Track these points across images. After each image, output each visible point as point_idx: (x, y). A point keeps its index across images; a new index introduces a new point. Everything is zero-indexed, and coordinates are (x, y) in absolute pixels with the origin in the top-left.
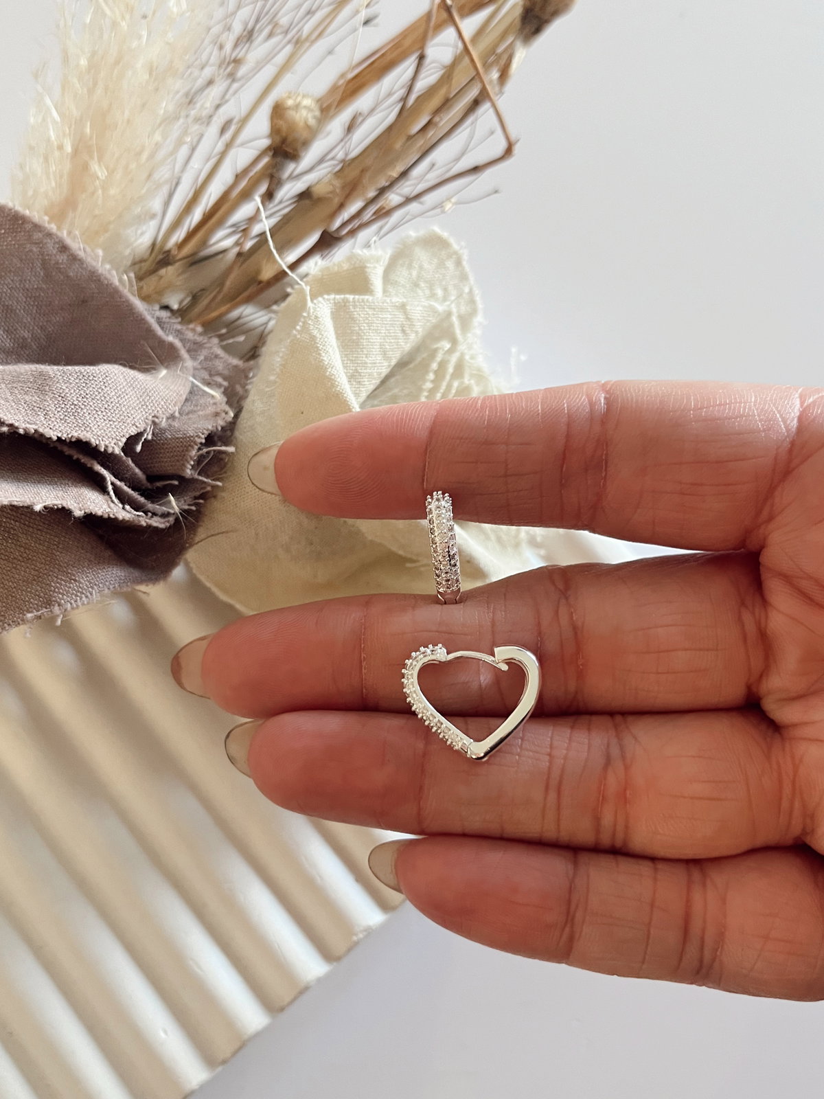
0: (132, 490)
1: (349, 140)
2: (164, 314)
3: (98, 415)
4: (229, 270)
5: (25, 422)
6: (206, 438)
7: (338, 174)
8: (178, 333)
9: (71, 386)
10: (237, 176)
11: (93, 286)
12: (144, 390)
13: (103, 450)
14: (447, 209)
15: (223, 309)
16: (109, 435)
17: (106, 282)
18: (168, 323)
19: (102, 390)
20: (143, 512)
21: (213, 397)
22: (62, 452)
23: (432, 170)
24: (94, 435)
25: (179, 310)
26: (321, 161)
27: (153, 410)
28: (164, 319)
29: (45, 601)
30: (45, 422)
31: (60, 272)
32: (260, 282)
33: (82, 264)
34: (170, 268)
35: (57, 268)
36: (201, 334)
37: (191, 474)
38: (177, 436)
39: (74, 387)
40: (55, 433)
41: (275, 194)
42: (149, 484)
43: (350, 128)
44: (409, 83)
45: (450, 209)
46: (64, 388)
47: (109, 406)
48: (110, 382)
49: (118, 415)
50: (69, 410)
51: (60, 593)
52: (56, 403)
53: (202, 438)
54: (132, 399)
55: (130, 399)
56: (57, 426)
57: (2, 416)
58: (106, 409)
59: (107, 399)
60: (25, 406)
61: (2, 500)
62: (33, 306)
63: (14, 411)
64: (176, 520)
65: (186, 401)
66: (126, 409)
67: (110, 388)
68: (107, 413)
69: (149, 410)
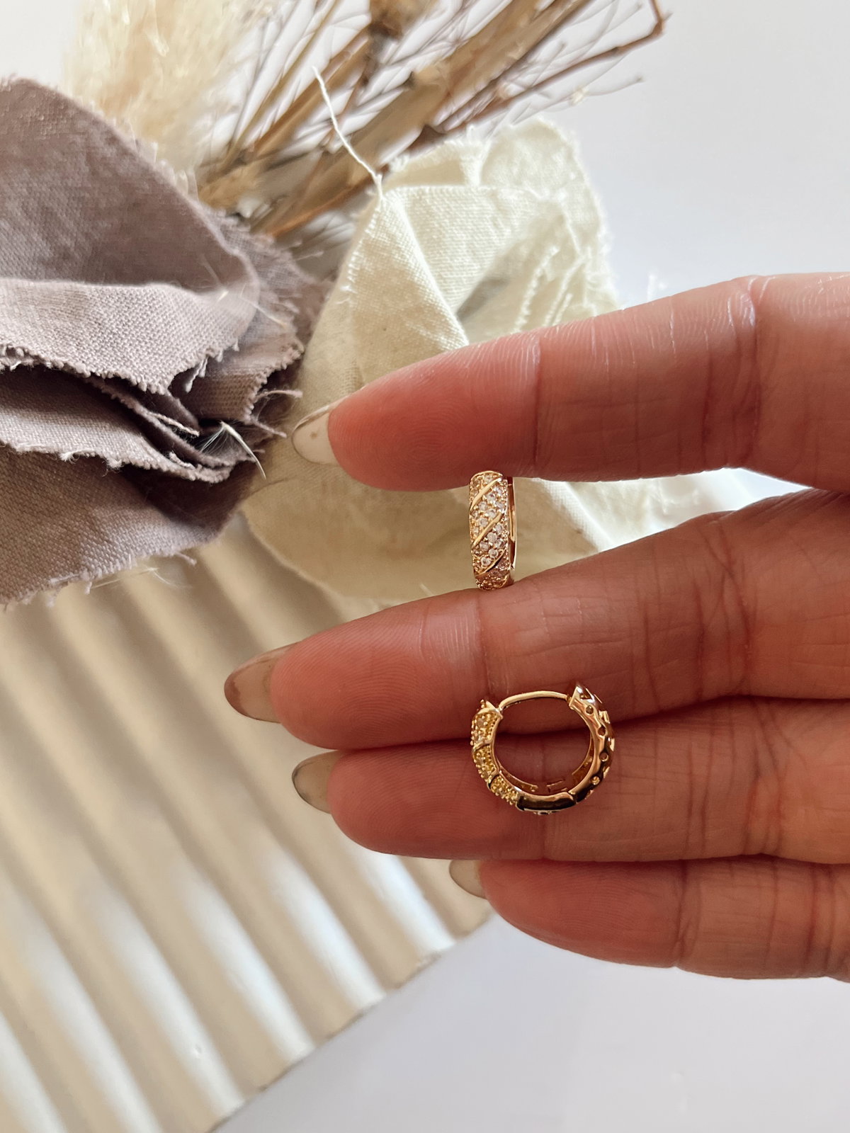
2: (232, 221)
3: (141, 347)
4: (310, 176)
5: (53, 354)
6: (268, 379)
7: (450, 59)
8: (247, 245)
9: (111, 310)
11: (146, 186)
12: (198, 317)
13: (145, 389)
14: (576, 101)
15: (302, 218)
16: (153, 371)
17: (162, 182)
18: (235, 232)
19: (148, 316)
20: (192, 463)
21: (281, 327)
22: (98, 390)
23: (560, 55)
24: (135, 371)
25: (251, 219)
26: (431, 41)
27: (208, 341)
28: (231, 228)
30: (77, 355)
31: (108, 168)
32: (350, 187)
33: (134, 159)
34: (247, 167)
35: (105, 165)
36: (272, 247)
37: (252, 420)
38: (235, 374)
39: (113, 311)
41: (371, 81)
43: (465, 5)
45: (581, 100)
46: (102, 312)
48: (157, 306)
49: (166, 347)
50: (107, 340)
51: (89, 555)
52: (91, 331)
53: (263, 378)
54: (183, 328)
55: (181, 327)
56: (92, 359)
57: (25, 345)
58: (151, 339)
59: (153, 327)
60: (55, 333)
61: (23, 447)
62: (76, 209)
63: (42, 339)
64: (231, 473)
65: (250, 329)
66: (175, 340)
67: (158, 314)
68: (152, 344)
69: (203, 341)
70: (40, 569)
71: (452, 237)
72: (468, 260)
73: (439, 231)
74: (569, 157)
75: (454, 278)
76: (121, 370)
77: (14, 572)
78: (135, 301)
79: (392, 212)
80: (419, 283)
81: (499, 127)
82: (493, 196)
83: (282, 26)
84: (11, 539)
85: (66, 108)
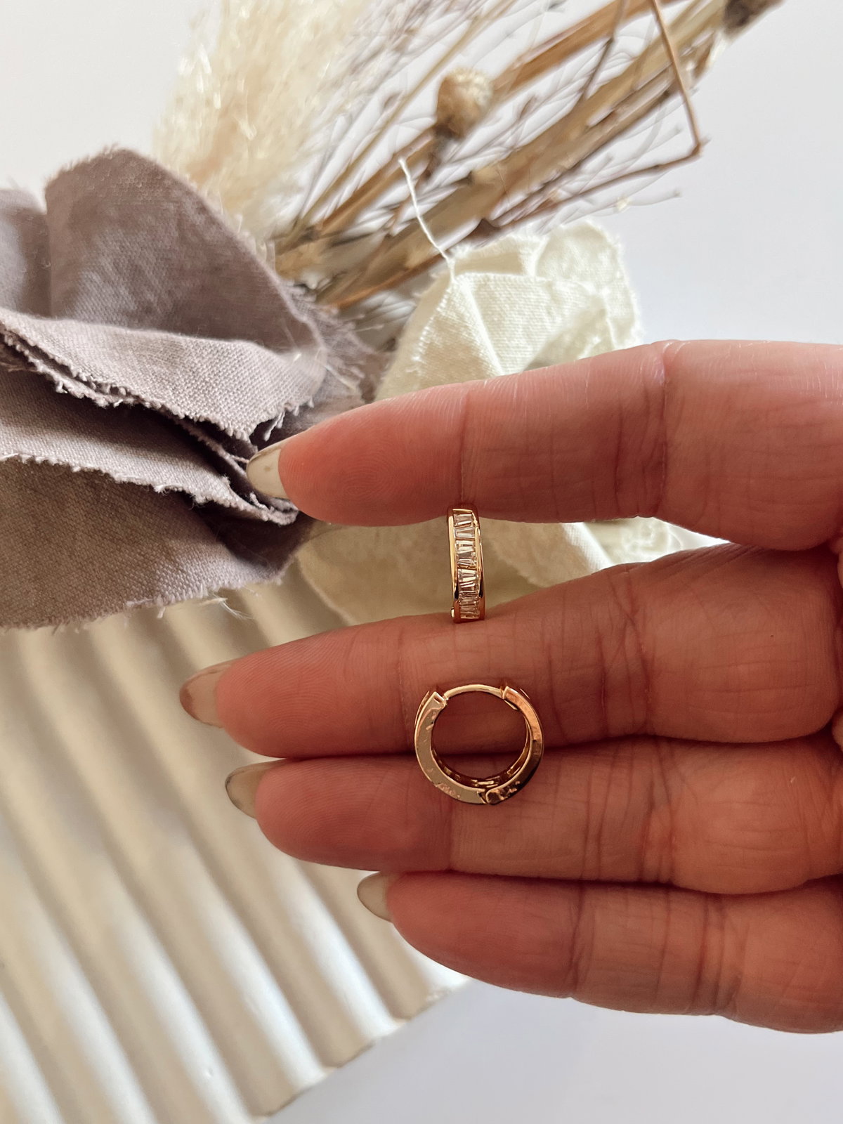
1: (519, 126)
2: (299, 291)
3: (230, 396)
4: (376, 252)
5: (153, 396)
7: (505, 162)
8: (313, 313)
9: (205, 360)
10: (394, 154)
11: (229, 253)
12: (278, 374)
13: (231, 435)
14: (620, 209)
15: (363, 293)
16: (240, 419)
17: (244, 251)
18: (303, 301)
19: (236, 368)
21: (348, 388)
22: (187, 432)
23: (606, 167)
24: (224, 417)
25: (316, 291)
26: (488, 145)
27: (286, 397)
28: (297, 298)
29: (148, 589)
30: (173, 398)
31: (196, 235)
32: (406, 269)
33: (221, 229)
34: (312, 245)
35: (193, 231)
36: (336, 317)
39: (206, 362)
40: (183, 410)
41: (433, 176)
43: (524, 112)
44: (592, 72)
45: (624, 209)
46: (196, 362)
47: (241, 387)
48: (244, 361)
49: (250, 398)
50: (200, 387)
51: (164, 582)
52: (186, 377)
54: (266, 382)
55: (264, 382)
56: (186, 403)
57: (128, 385)
58: (238, 390)
59: (241, 379)
60: (153, 377)
61: (120, 476)
62: (163, 269)
63: (141, 381)
64: (297, 517)
65: (321, 389)
66: (259, 393)
67: (244, 368)
68: (238, 395)
69: (282, 396)
70: (116, 593)
71: (510, 321)
72: (523, 342)
73: (500, 314)
74: (613, 257)
75: (510, 358)
76: (211, 415)
77: (91, 593)
78: (225, 354)
79: (461, 294)
80: (483, 359)
81: (550, 224)
82: (549, 286)
83: (351, 120)
84: (90, 562)
85: (163, 179)
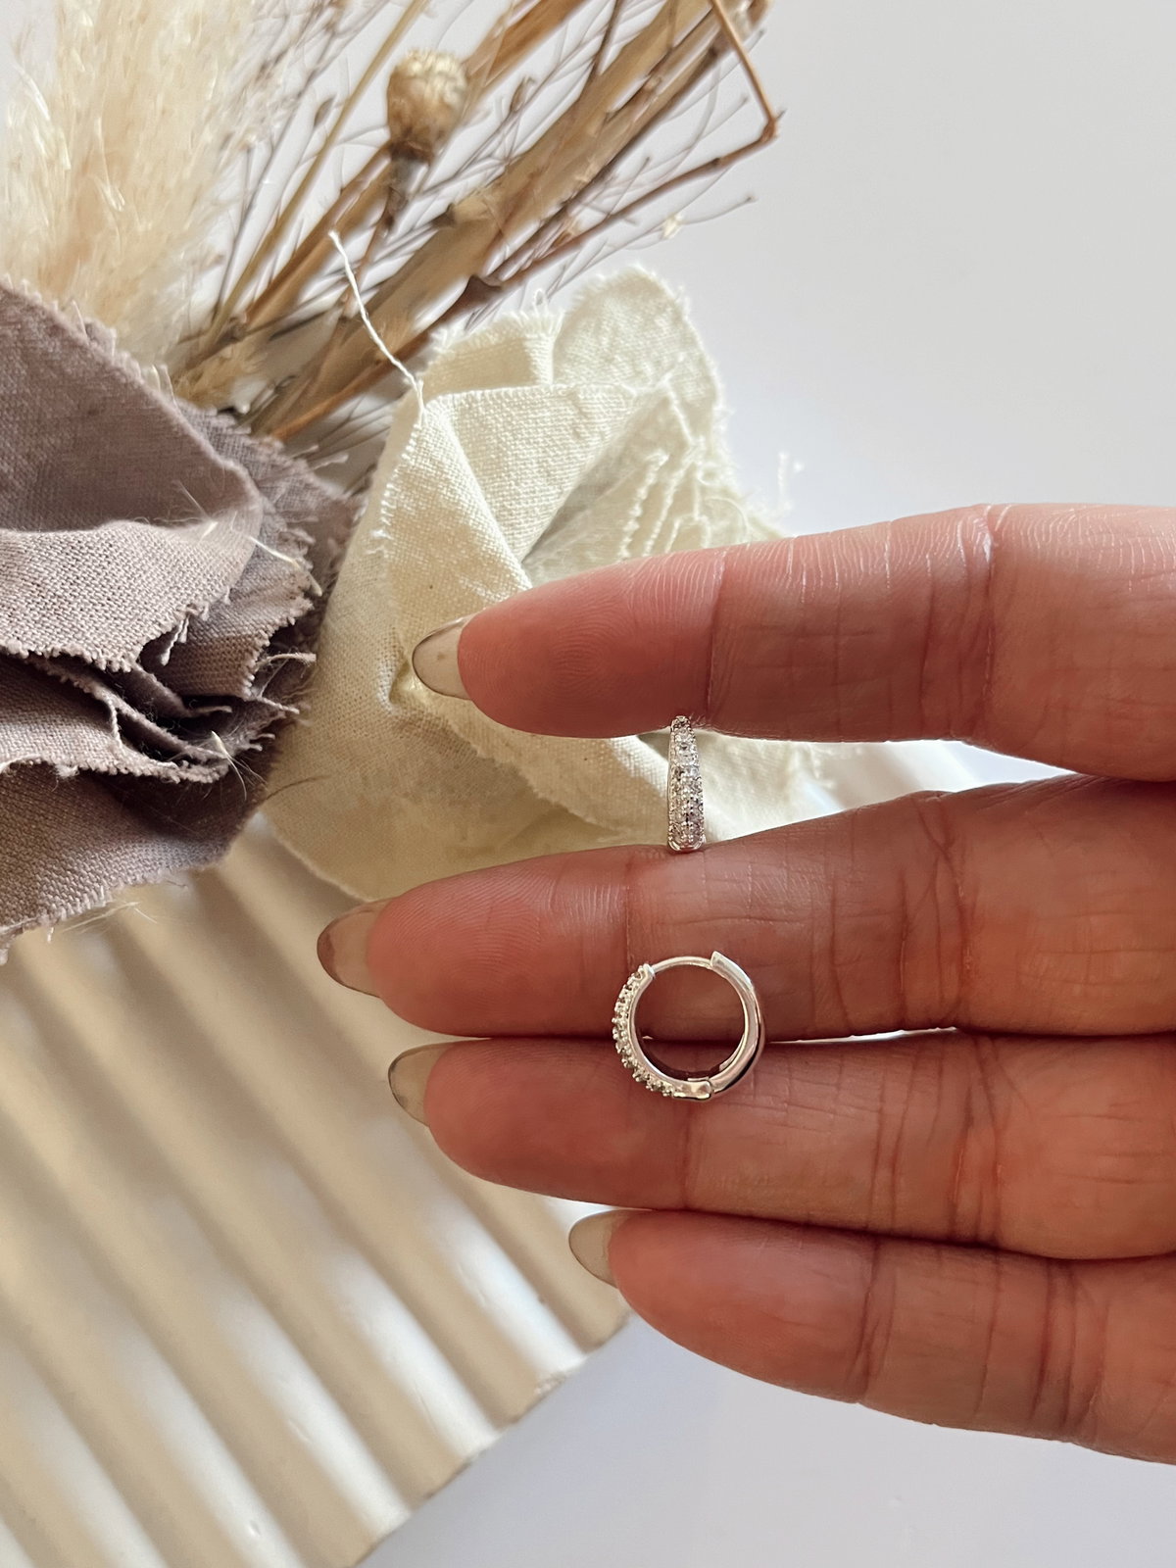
0: (158, 725)
1: (513, 125)
2: (225, 422)
3: (97, 611)
4: (327, 348)
6: (270, 639)
7: (498, 182)
8: (244, 453)
9: (53, 566)
10: (342, 190)
11: (104, 388)
12: (174, 563)
13: (103, 668)
14: (667, 233)
15: (318, 408)
16: (114, 642)
17: (124, 380)
18: (231, 436)
19: (104, 568)
20: (174, 761)
21: (290, 565)
22: (43, 673)
23: (646, 169)
24: (89, 644)
25: (250, 414)
26: (472, 160)
27: (189, 595)
28: (224, 431)
29: (28, 903)
30: (9, 629)
31: (52, 368)
32: (376, 363)
33: (85, 353)
34: (239, 345)
35: (46, 362)
36: (281, 453)
37: (253, 694)
38: (227, 635)
39: (57, 566)
41: (396, 220)
42: (188, 711)
43: (515, 107)
44: (606, 28)
45: (673, 232)
46: (42, 569)
47: (114, 594)
48: (116, 555)
49: (130, 609)
50: (49, 607)
51: (50, 892)
52: (28, 595)
53: (264, 639)
54: (154, 579)
55: (151, 580)
56: (30, 633)
58: (109, 599)
59: (112, 583)
64: (230, 767)
65: (245, 573)
66: (143, 597)
67: (117, 565)
68: (111, 606)
69: (182, 594)
76: (70, 644)
78: (85, 550)
83: (273, 148)
